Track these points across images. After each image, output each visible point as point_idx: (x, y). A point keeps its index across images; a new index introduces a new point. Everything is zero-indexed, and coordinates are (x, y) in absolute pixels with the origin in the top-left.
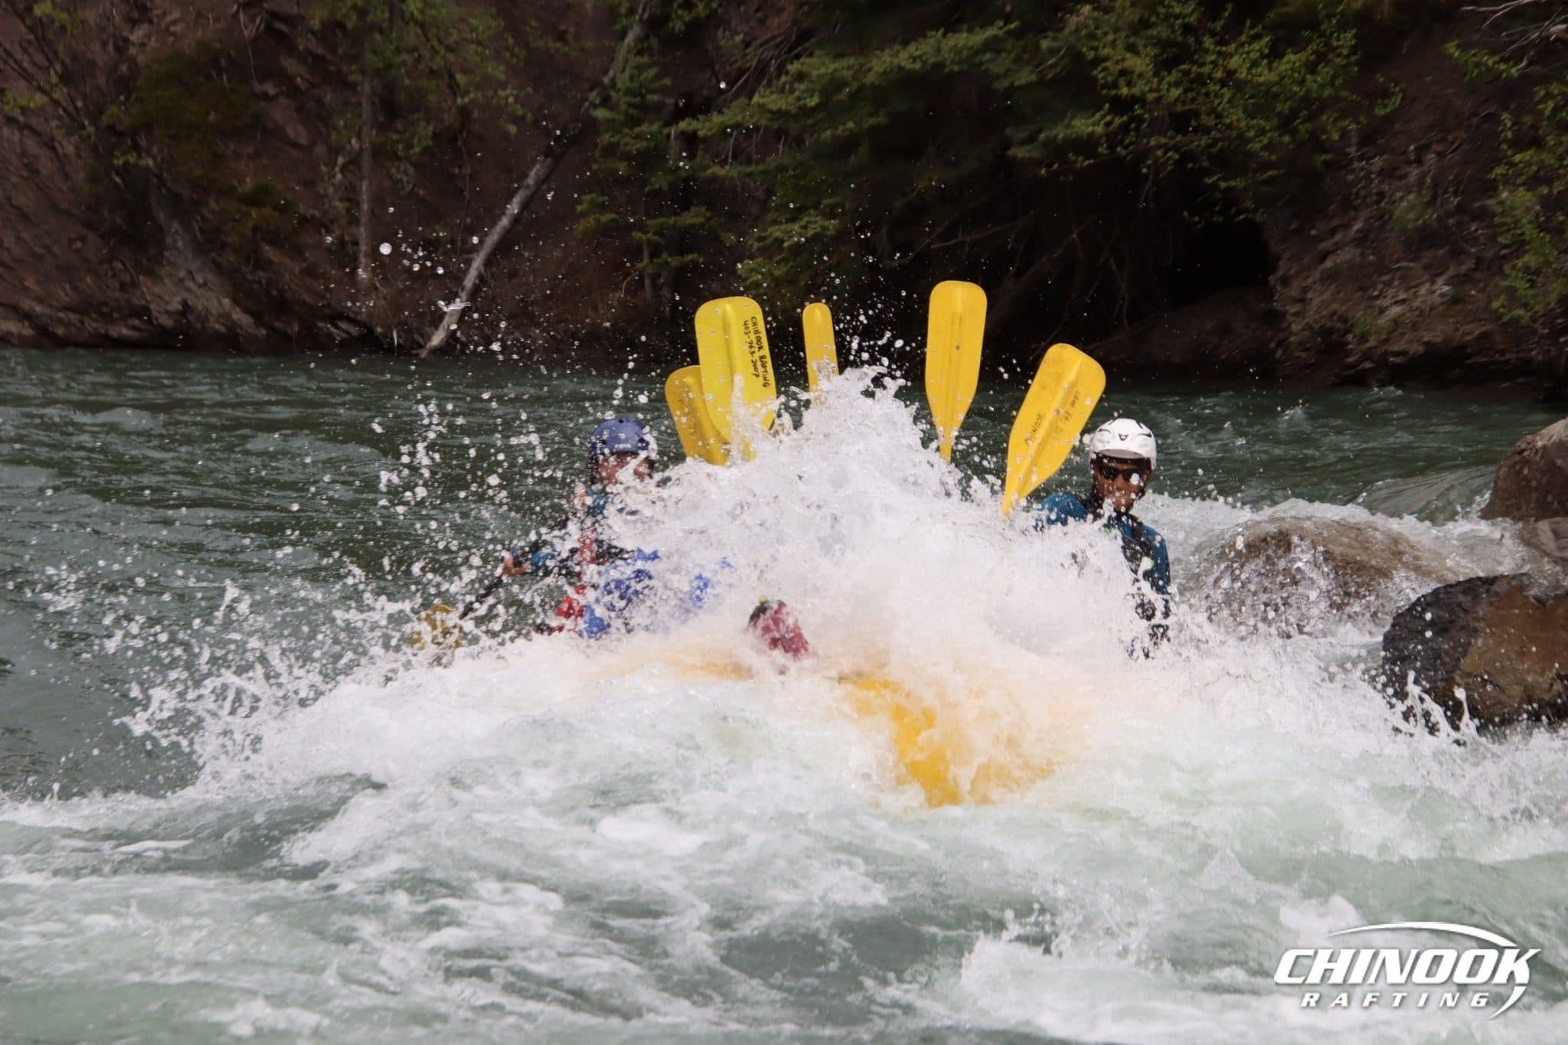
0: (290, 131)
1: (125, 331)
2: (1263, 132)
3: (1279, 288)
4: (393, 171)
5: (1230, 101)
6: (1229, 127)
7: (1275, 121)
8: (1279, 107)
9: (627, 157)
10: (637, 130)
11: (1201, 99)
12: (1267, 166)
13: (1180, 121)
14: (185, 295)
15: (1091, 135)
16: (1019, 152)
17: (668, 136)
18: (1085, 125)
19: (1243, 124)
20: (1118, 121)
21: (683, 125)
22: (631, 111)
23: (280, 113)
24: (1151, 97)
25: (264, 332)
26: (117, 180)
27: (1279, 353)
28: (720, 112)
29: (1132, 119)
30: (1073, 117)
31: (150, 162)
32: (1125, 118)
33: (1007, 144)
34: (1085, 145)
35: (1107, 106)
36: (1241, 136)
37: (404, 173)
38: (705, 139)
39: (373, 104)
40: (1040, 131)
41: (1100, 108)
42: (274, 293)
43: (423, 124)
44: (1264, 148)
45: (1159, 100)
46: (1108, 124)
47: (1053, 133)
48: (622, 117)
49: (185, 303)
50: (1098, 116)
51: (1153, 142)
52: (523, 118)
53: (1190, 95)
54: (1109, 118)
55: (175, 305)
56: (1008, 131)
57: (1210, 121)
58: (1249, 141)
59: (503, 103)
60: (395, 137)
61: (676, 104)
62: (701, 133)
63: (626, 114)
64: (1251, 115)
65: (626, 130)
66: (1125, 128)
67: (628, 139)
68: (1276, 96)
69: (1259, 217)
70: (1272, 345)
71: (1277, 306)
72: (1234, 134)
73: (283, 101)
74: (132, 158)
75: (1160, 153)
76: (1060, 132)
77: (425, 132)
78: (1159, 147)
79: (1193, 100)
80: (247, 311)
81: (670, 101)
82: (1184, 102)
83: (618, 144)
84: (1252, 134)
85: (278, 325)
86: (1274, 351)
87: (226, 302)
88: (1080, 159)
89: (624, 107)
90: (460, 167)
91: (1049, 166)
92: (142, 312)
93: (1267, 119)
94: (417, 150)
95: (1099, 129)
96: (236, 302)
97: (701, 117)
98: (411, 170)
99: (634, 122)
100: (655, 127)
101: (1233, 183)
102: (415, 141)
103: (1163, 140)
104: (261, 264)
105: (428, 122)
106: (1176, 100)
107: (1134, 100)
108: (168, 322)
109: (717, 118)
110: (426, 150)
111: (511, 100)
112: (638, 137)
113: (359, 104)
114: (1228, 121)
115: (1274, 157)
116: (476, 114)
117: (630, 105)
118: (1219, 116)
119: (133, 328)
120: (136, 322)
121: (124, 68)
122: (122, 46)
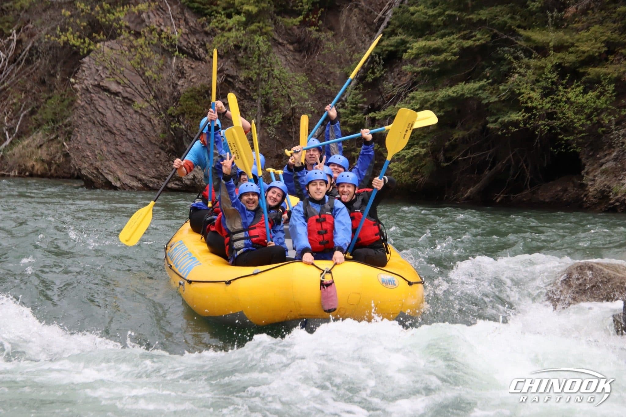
1: (173, 186)
2: (580, 120)
3: (585, 175)
4: (268, 130)
5: (568, 109)
6: (568, 118)
7: (585, 116)
8: (586, 111)
9: (350, 126)
10: (354, 116)
11: (558, 108)
12: (581, 132)
13: (550, 116)
15: (517, 120)
16: (491, 126)
17: (365, 119)
18: (515, 116)
19: (573, 117)
20: (527, 115)
21: (371, 115)
22: (352, 110)
24: (539, 107)
26: (172, 133)
27: (585, 199)
28: (384, 110)
29: (532, 115)
30: (511, 114)
31: (184, 127)
32: (530, 114)
33: (487, 122)
34: (515, 124)
35: (523, 110)
36: (572, 121)
37: (272, 131)
38: (378, 120)
39: (261, 107)
40: (499, 118)
41: (520, 111)
43: (279, 114)
44: (580, 126)
45: (542, 108)
46: (524, 116)
47: (503, 119)
48: (349, 112)
49: (194, 176)
50: (520, 113)
51: (540, 123)
52: (314, 112)
53: (554, 106)
54: (524, 114)
55: (191, 177)
56: (488, 118)
57: (561, 116)
58: (575, 123)
59: (307, 106)
60: (269, 118)
61: (368, 107)
62: (377, 118)
63: (351, 111)
64: (576, 114)
65: (350, 116)
66: (530, 118)
67: (351, 120)
68: (585, 107)
69: (578, 150)
70: (582, 196)
71: (584, 182)
72: (569, 120)
74: (177, 125)
75: (542, 127)
76: (506, 119)
77: (279, 116)
78: (542, 124)
79: (555, 108)
81: (366, 106)
82: (551, 109)
83: (347, 121)
84: (576, 120)
86: (583, 198)
88: (513, 128)
89: (350, 108)
90: (291, 129)
91: (502, 131)
93: (582, 115)
94: (276, 123)
95: (520, 118)
97: (377, 112)
98: (274, 130)
99: (353, 114)
100: (361, 115)
101: (569, 138)
102: (276, 120)
103: (544, 122)
105: (281, 113)
106: (549, 108)
107: (533, 108)
108: (188, 182)
109: (382, 113)
110: (280, 123)
111: (310, 105)
112: (354, 119)
113: (256, 107)
114: (567, 116)
115: (584, 129)
116: (297, 110)
117: (352, 108)
118: (564, 114)
119: (176, 184)
120: (177, 182)
121: (176, 94)
122: (175, 86)
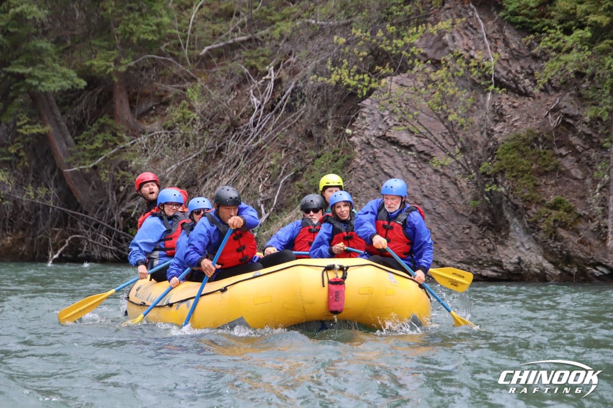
0: (573, 172)
1: (490, 273)
14: (520, 255)
23: (568, 163)
25: (559, 272)
26: (487, 198)
31: (503, 189)
42: (565, 253)
49: (519, 258)
55: (515, 260)
73: (570, 158)
74: (494, 188)
80: (551, 262)
85: (566, 269)
87: (540, 258)
92: (499, 264)
96: (545, 258)
104: (558, 239)
108: (511, 268)
119: (494, 271)
120: (495, 268)
121: (491, 144)
122: (490, 133)
